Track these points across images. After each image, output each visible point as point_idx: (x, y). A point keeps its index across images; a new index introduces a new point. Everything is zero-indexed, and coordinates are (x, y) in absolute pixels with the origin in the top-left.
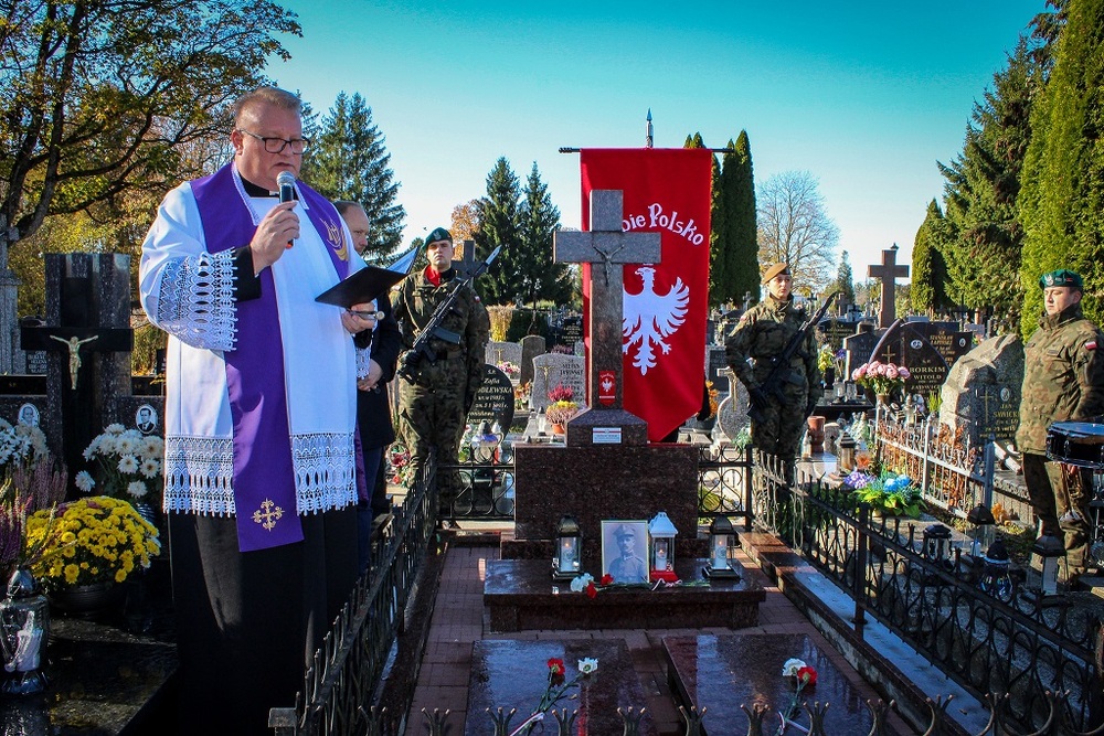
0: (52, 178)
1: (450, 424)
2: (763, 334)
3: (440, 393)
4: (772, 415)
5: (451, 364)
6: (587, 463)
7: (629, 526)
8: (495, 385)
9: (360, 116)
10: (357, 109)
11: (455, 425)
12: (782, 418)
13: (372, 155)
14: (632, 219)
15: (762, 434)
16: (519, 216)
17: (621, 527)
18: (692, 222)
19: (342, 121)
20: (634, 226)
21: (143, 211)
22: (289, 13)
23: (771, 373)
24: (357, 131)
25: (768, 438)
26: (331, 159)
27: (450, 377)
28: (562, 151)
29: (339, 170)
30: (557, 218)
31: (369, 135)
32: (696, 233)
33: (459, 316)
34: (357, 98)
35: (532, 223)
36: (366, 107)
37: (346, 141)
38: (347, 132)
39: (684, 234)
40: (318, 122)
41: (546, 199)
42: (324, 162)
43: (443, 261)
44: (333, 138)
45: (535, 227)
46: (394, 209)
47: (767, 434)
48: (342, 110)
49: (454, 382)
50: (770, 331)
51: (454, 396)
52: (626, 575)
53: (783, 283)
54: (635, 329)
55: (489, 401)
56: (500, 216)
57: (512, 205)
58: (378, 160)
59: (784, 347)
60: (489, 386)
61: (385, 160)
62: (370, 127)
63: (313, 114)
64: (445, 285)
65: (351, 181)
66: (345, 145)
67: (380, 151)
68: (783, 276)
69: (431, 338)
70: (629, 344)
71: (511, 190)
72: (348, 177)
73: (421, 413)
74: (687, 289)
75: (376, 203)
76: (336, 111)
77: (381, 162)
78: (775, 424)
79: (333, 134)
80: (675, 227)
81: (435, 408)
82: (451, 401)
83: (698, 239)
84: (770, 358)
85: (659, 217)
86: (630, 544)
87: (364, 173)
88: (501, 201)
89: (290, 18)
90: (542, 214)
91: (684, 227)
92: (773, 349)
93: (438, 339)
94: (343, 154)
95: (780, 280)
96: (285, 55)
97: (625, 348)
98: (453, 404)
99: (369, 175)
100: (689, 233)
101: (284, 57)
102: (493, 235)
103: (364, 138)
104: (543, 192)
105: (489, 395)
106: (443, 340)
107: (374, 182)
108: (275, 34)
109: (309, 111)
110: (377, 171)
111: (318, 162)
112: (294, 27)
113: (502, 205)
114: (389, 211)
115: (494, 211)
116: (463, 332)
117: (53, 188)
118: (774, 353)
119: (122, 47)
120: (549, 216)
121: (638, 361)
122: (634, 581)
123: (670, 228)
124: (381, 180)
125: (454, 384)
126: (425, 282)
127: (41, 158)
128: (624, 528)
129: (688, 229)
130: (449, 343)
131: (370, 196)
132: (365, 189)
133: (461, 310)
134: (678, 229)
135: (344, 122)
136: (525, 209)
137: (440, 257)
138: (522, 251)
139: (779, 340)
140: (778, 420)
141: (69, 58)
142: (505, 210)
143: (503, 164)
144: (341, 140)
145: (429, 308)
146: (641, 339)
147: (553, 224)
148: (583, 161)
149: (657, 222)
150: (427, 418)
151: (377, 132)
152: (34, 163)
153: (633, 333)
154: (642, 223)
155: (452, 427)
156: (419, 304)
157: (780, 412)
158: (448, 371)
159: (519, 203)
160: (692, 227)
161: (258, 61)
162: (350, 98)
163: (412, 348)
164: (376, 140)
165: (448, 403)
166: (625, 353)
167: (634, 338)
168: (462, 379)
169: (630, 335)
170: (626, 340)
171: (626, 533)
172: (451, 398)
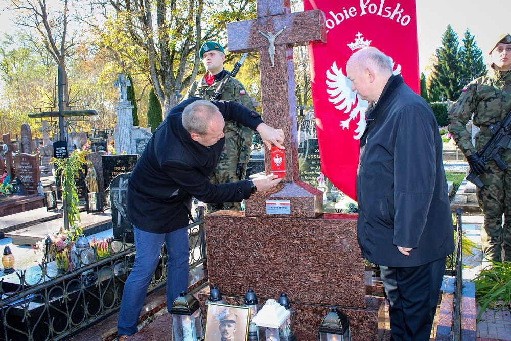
2: (482, 103)
4: (494, 181)
7: (233, 312)
12: (505, 184)
14: (345, 11)
15: (485, 198)
16: (459, 54)
17: (226, 310)
18: (399, 5)
20: (347, 17)
23: (490, 141)
25: (491, 201)
30: (481, 53)
32: (403, 15)
35: (466, 57)
39: (392, 18)
41: (475, 44)
45: (469, 59)
47: (490, 197)
50: (488, 100)
51: (226, 167)
53: (504, 52)
54: (354, 107)
56: (449, 56)
57: (456, 49)
59: (503, 115)
68: (505, 46)
70: (349, 120)
71: (455, 40)
74: (399, 67)
78: (498, 188)
80: (384, 13)
82: (225, 171)
83: (406, 20)
84: (488, 126)
85: (368, 5)
86: (230, 330)
88: (449, 47)
90: (472, 52)
91: (392, 11)
92: (492, 118)
95: (501, 50)
97: (345, 124)
98: (225, 173)
100: (397, 16)
102: (445, 65)
104: (472, 39)
113: (450, 49)
115: (445, 53)
118: (494, 121)
120: (477, 52)
121: (357, 134)
123: (380, 13)
126: (202, 83)
128: (228, 313)
129: (396, 12)
134: (387, 14)
136: (463, 50)
138: (462, 73)
139: (498, 109)
140: (501, 186)
142: (451, 52)
143: (449, 28)
146: (359, 115)
147: (479, 56)
149: (367, 10)
153: (351, 110)
154: (353, 13)
157: (503, 177)
159: (459, 47)
160: (399, 10)
166: (346, 128)
167: (353, 115)
168: (231, 153)
169: (349, 113)
170: (346, 117)
171: (230, 318)
172: (224, 169)
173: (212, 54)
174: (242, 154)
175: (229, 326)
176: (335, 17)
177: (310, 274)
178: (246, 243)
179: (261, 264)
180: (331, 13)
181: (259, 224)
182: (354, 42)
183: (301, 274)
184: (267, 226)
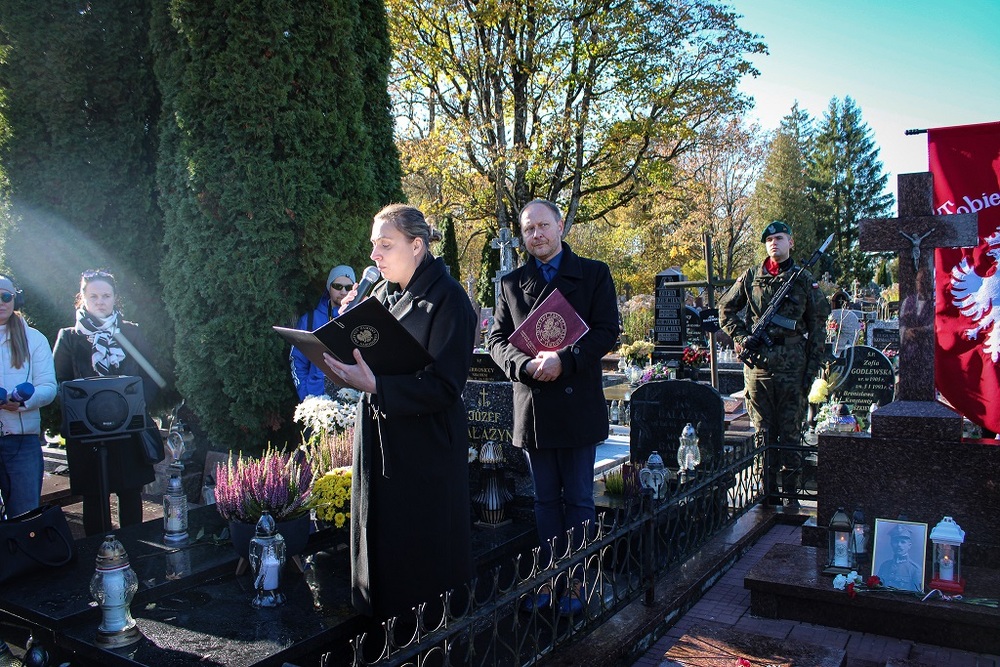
0: (577, 194)
1: (789, 406)
3: (779, 377)
5: (788, 350)
6: (893, 455)
7: (905, 527)
8: (874, 367)
9: (850, 117)
10: (848, 110)
11: (795, 407)
13: (862, 150)
14: (985, 198)
17: (897, 527)
19: (834, 121)
20: (987, 206)
21: (666, 213)
22: (756, 36)
24: (849, 128)
26: (826, 157)
27: (787, 362)
28: (908, 133)
29: (833, 166)
31: (859, 132)
33: (795, 303)
34: (848, 100)
36: (856, 107)
37: (839, 139)
38: (840, 131)
40: (814, 125)
42: (819, 160)
43: (778, 253)
44: (827, 138)
46: (885, 197)
48: (834, 113)
49: (792, 366)
51: (793, 379)
52: (897, 579)
55: (868, 383)
58: (869, 153)
60: (869, 367)
61: (875, 153)
62: (859, 126)
63: (809, 119)
64: (782, 275)
65: (844, 175)
66: (838, 144)
67: (870, 146)
69: (768, 325)
70: (978, 329)
72: (841, 171)
73: (762, 395)
75: (868, 192)
76: (830, 115)
77: (871, 155)
79: (826, 135)
81: (775, 391)
86: (905, 546)
87: (856, 167)
89: (758, 41)
93: (775, 326)
94: (837, 152)
96: (756, 73)
97: (972, 333)
98: (791, 387)
99: (860, 168)
101: (754, 74)
103: (856, 135)
105: (868, 376)
106: (780, 327)
107: (866, 174)
108: (747, 57)
109: (805, 117)
110: (868, 163)
111: (815, 161)
112: (761, 48)
114: (881, 199)
116: (800, 318)
117: (577, 202)
119: (624, 85)
121: (988, 346)
122: (903, 587)
124: (872, 173)
125: (791, 368)
126: (763, 273)
127: (570, 180)
128: (901, 530)
130: (785, 329)
131: (862, 187)
132: (857, 181)
133: (797, 298)
135: (837, 123)
137: (775, 250)
141: (586, 102)
144: (835, 139)
145: (766, 298)
146: (992, 323)
148: (930, 141)
150: (768, 400)
151: (867, 128)
152: (564, 185)
153: (982, 317)
154: (996, 201)
155: (791, 409)
156: (757, 293)
158: (785, 356)
161: (732, 82)
162: (841, 103)
163: (750, 334)
164: (866, 136)
165: (786, 386)
166: (973, 338)
167: (984, 323)
168: (800, 363)
169: (979, 320)
170: (974, 324)
171: (902, 535)
172: (789, 382)
173: (778, 238)
174: (812, 362)
175: (903, 542)
176: (971, 204)
177: (952, 505)
178: (870, 467)
179: (889, 492)
180: (966, 198)
181: (889, 446)
182: (994, 236)
183: (941, 504)
184: (899, 448)
